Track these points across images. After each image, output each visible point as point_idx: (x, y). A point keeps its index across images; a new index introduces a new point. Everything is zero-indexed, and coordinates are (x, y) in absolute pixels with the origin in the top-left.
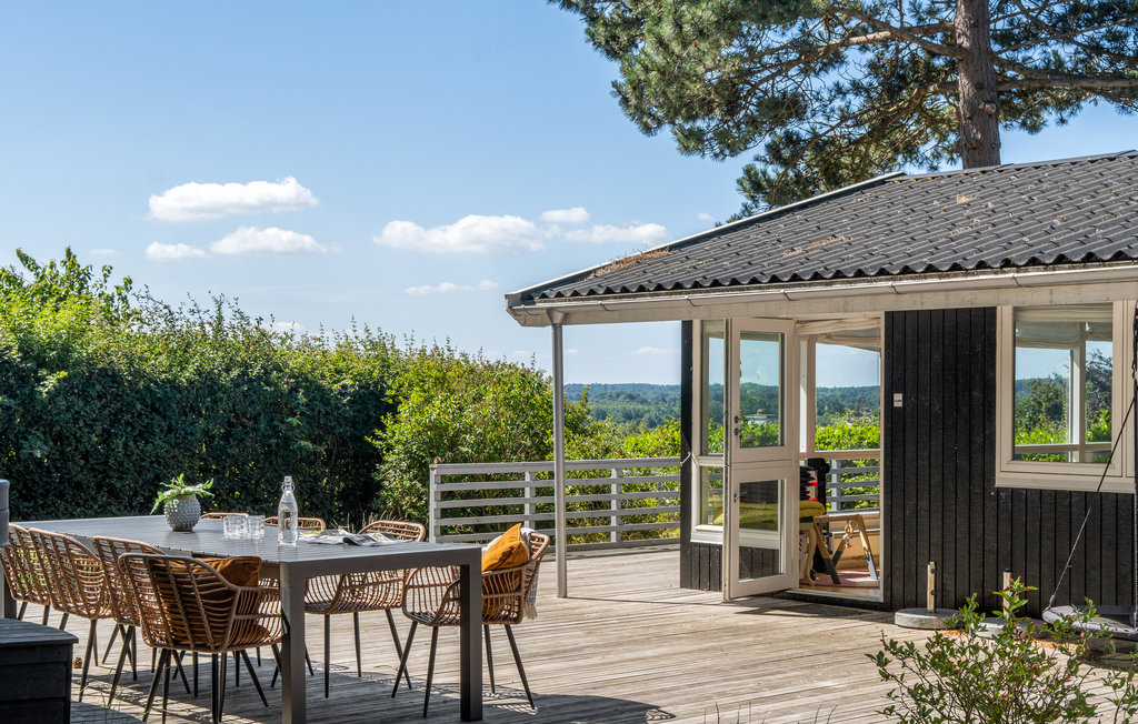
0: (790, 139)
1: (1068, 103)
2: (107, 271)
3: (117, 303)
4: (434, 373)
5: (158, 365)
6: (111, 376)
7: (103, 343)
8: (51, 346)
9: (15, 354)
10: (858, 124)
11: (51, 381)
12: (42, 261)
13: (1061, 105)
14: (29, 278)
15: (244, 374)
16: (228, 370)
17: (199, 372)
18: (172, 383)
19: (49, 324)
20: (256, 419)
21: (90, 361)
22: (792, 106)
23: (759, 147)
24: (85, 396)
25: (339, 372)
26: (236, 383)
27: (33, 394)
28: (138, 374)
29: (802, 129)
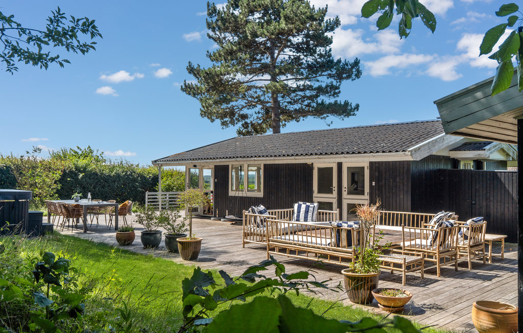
0: (246, 123)
1: (305, 116)
2: (98, 151)
3: (100, 157)
4: (170, 173)
5: (106, 172)
6: (96, 174)
7: (94, 166)
8: (82, 167)
9: (74, 169)
10: (260, 120)
11: (81, 175)
12: (83, 149)
13: (304, 117)
14: (80, 153)
15: (126, 174)
16: (123, 173)
17: (115, 173)
18: (110, 176)
19: (82, 162)
20: (129, 184)
21: (91, 171)
22: (244, 117)
23: (240, 124)
24: (89, 178)
25: (149, 173)
26: (124, 176)
27: (78, 178)
28: (102, 174)
29: (248, 121)
